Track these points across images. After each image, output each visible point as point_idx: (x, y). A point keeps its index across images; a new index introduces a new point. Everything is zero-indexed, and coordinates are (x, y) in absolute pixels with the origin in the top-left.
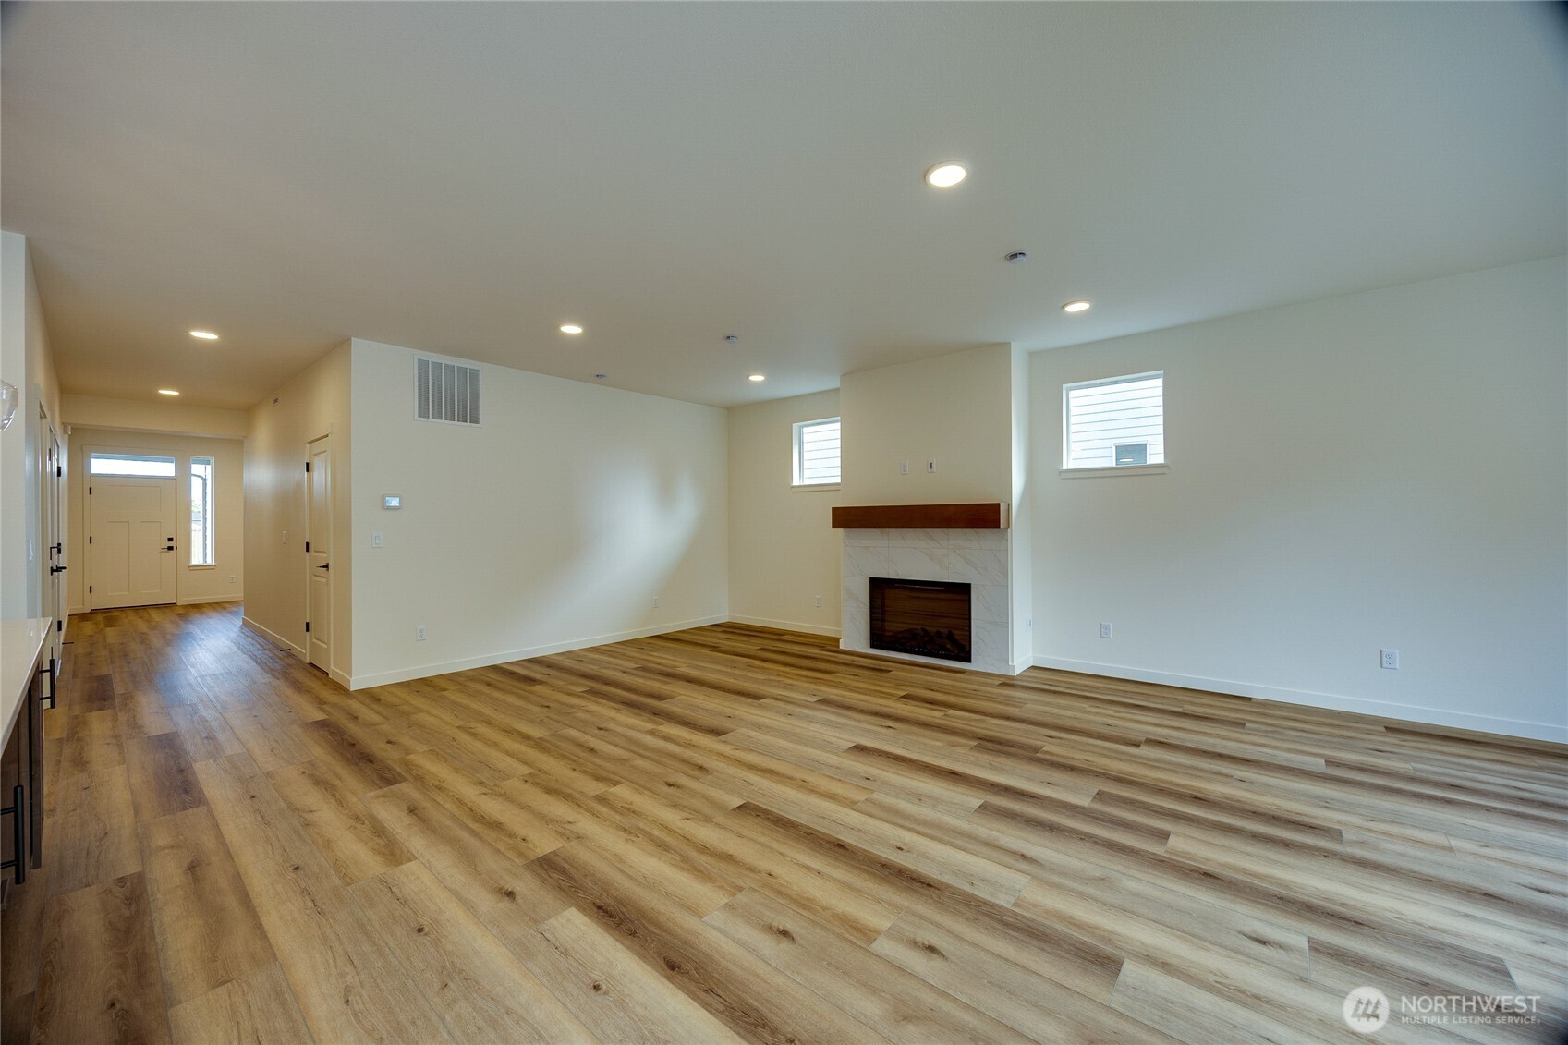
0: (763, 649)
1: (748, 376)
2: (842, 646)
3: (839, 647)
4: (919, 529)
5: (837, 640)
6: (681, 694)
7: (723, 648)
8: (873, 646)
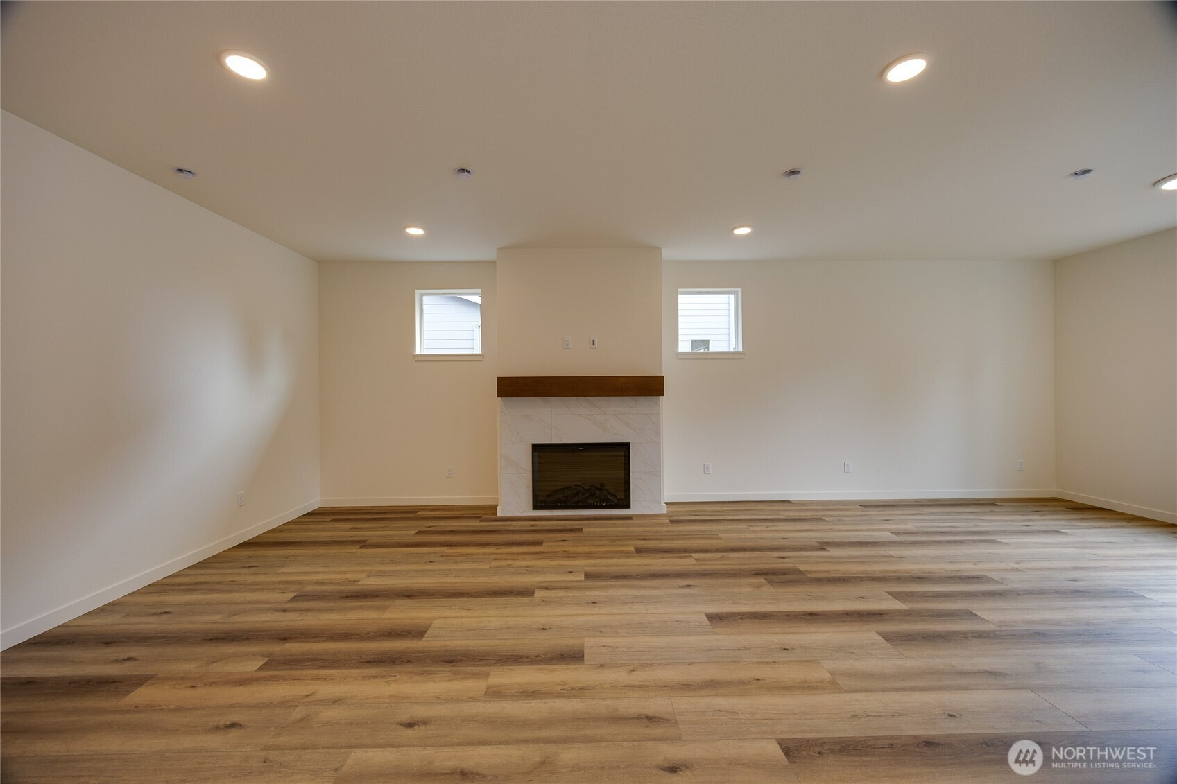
0: (419, 533)
1: (405, 227)
2: (500, 513)
3: (496, 514)
4: (582, 397)
5: (494, 507)
6: (435, 618)
7: (372, 541)
8: (535, 507)
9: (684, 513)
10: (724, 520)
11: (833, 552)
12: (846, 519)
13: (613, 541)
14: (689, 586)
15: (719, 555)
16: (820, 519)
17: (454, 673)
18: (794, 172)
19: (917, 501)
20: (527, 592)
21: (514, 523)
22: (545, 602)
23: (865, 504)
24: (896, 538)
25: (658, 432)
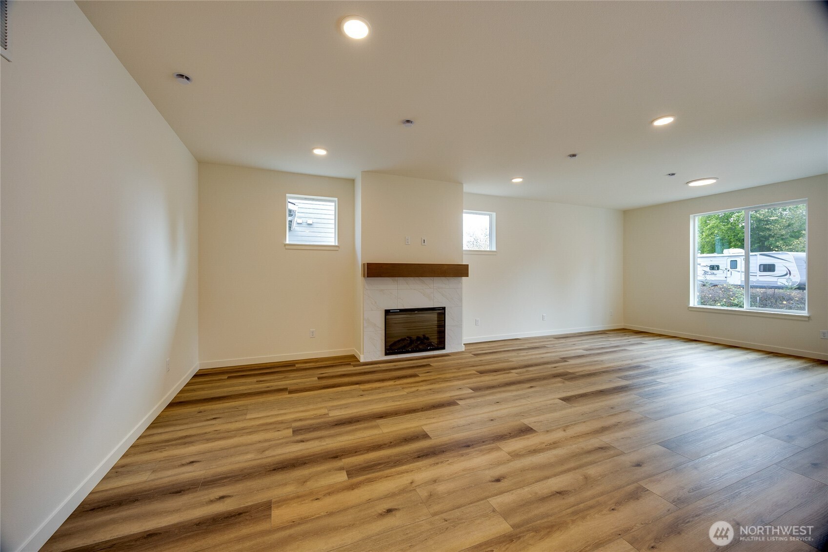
9: (477, 349)
10: (501, 351)
11: (572, 362)
12: (556, 345)
13: (459, 369)
14: (531, 387)
15: (524, 370)
16: (544, 347)
17: (481, 451)
18: (574, 155)
19: (575, 334)
20: (451, 403)
21: (381, 365)
22: (470, 407)
23: (557, 337)
24: (588, 352)
25: (461, 300)
